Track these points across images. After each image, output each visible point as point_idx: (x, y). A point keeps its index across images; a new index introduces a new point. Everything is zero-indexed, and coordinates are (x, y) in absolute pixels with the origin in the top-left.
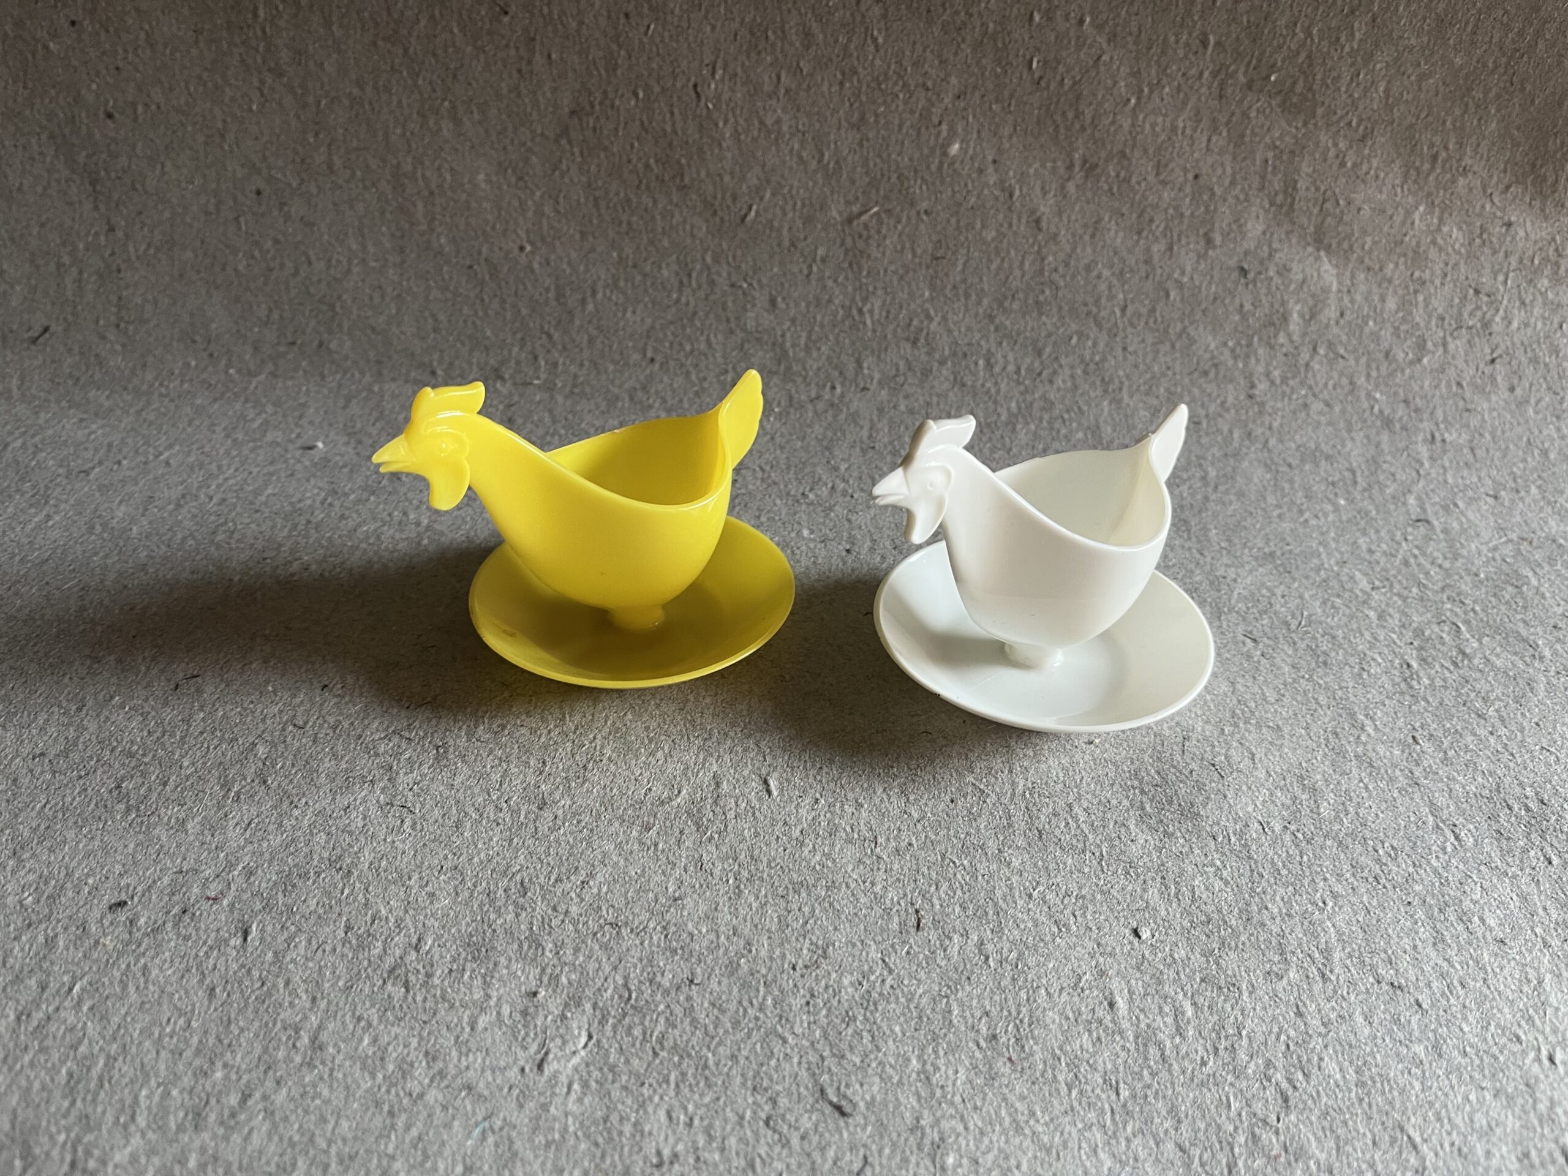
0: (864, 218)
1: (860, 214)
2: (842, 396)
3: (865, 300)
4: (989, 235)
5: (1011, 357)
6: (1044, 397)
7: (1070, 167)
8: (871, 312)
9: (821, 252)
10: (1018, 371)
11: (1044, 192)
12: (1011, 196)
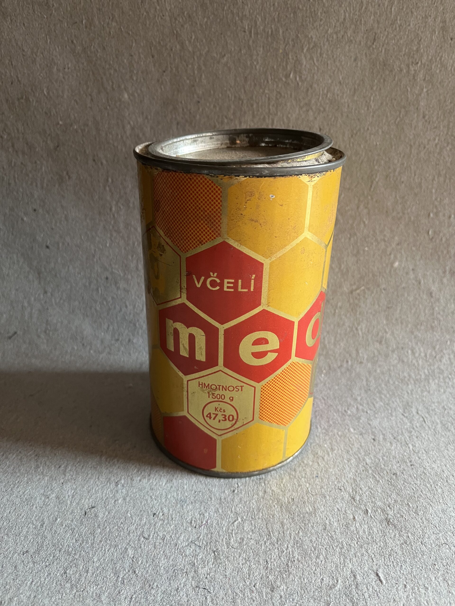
0: (358, 291)
1: (356, 290)
2: (352, 366)
3: (359, 324)
4: (411, 299)
5: (422, 349)
6: (439, 368)
7: (444, 272)
8: (361, 329)
9: (339, 304)
10: (426, 356)
11: (434, 282)
12: (420, 283)
